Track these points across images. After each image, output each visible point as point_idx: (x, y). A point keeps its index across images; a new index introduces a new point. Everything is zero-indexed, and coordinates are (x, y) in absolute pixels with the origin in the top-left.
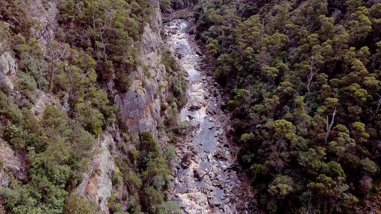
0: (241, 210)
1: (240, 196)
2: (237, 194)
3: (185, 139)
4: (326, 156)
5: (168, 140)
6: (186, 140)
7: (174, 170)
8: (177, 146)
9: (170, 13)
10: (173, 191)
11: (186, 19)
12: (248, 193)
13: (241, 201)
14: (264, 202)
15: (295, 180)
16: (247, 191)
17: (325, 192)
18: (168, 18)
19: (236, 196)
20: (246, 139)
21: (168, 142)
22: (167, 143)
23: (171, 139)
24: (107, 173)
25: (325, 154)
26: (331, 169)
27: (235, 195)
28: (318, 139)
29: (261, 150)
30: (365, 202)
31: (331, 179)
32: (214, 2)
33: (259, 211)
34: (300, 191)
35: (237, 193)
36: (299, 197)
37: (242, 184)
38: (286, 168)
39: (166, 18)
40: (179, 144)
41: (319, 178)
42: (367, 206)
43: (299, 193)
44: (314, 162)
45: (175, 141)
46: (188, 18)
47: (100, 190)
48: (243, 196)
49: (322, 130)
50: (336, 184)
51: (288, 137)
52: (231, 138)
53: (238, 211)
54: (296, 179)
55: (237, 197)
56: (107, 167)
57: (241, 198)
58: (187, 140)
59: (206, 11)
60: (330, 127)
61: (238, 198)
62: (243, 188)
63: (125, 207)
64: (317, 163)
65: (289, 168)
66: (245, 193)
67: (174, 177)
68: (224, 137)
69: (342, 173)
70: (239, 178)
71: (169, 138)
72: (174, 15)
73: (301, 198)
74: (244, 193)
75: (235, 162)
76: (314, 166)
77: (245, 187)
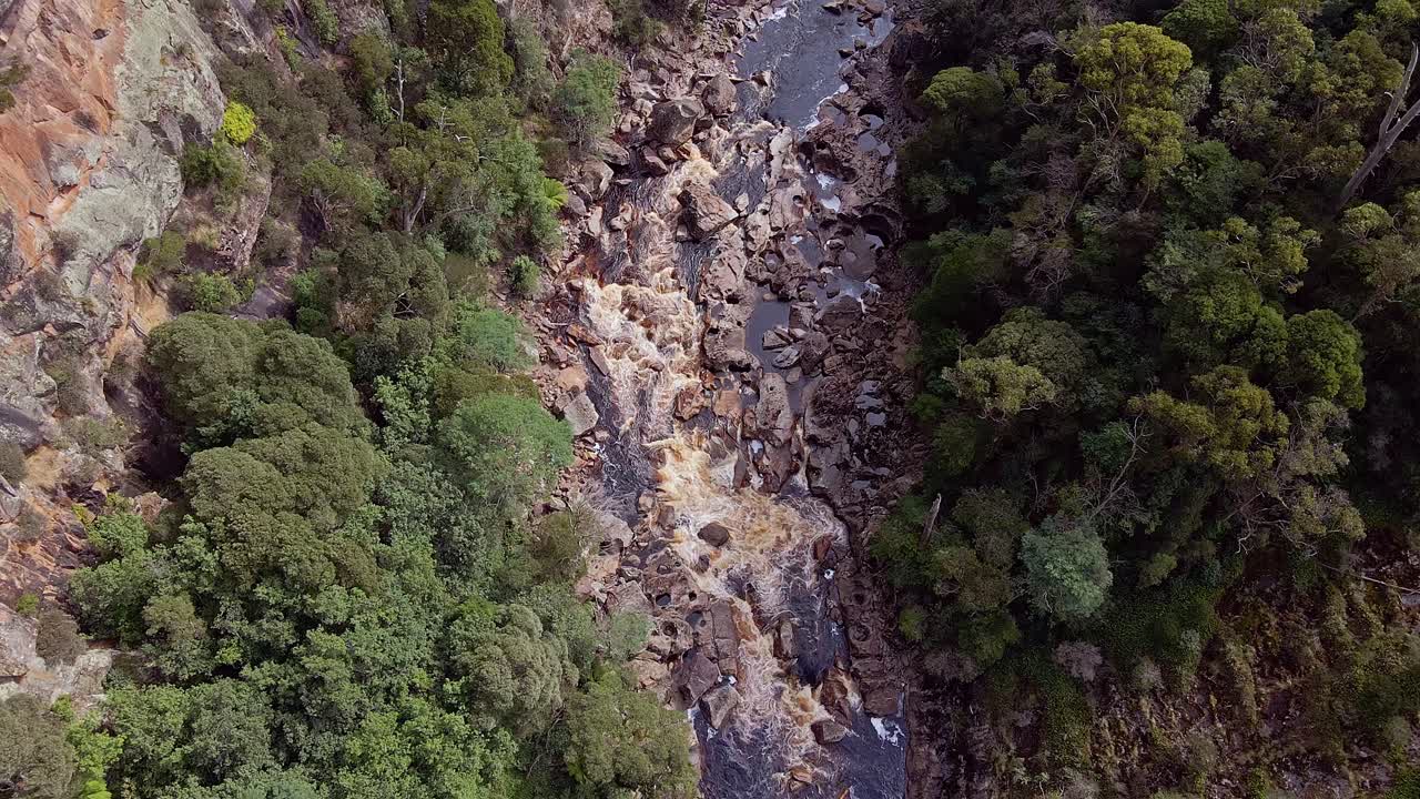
0: (831, 411)
1: (849, 351)
2: (839, 339)
3: (694, 38)
4: (1301, 276)
5: (608, 24)
6: (697, 45)
7: (594, 174)
8: (639, 65)
10: (567, 262)
12: (891, 349)
13: (846, 376)
14: (928, 411)
15: (1098, 353)
16: (890, 335)
17: (1204, 456)
19: (835, 346)
20: (948, 95)
21: (603, 35)
22: (594, 41)
23: (620, 23)
24: (147, 124)
25: (1299, 262)
26: (1294, 349)
27: (830, 340)
28: (1306, 176)
29: (1010, 165)
30: (1405, 540)
31: (1270, 402)
33: (909, 435)
34: (1099, 409)
35: (844, 336)
36: (1083, 434)
37: (881, 299)
38: (1078, 282)
40: (654, 54)
41: (1205, 380)
42: (1405, 559)
43: (1090, 419)
44: (1221, 295)
45: (635, 39)
47: (79, 200)
48: (864, 354)
49: (1350, 129)
50: (1284, 430)
51: (1139, 126)
52: (907, 77)
53: (816, 414)
54: (1106, 351)
55: (838, 352)
56: (149, 91)
57: (853, 361)
58: (702, 46)
60: (1403, 124)
61: (838, 358)
62: (876, 319)
63: (277, 294)
64: (1234, 301)
65: (1091, 289)
66: (878, 342)
67: (587, 203)
68: (881, 63)
69: (1347, 382)
70: (880, 272)
71: (616, 16)
73: (1088, 441)
74: (871, 344)
75: (885, 194)
76: (1209, 314)
77: (889, 317)
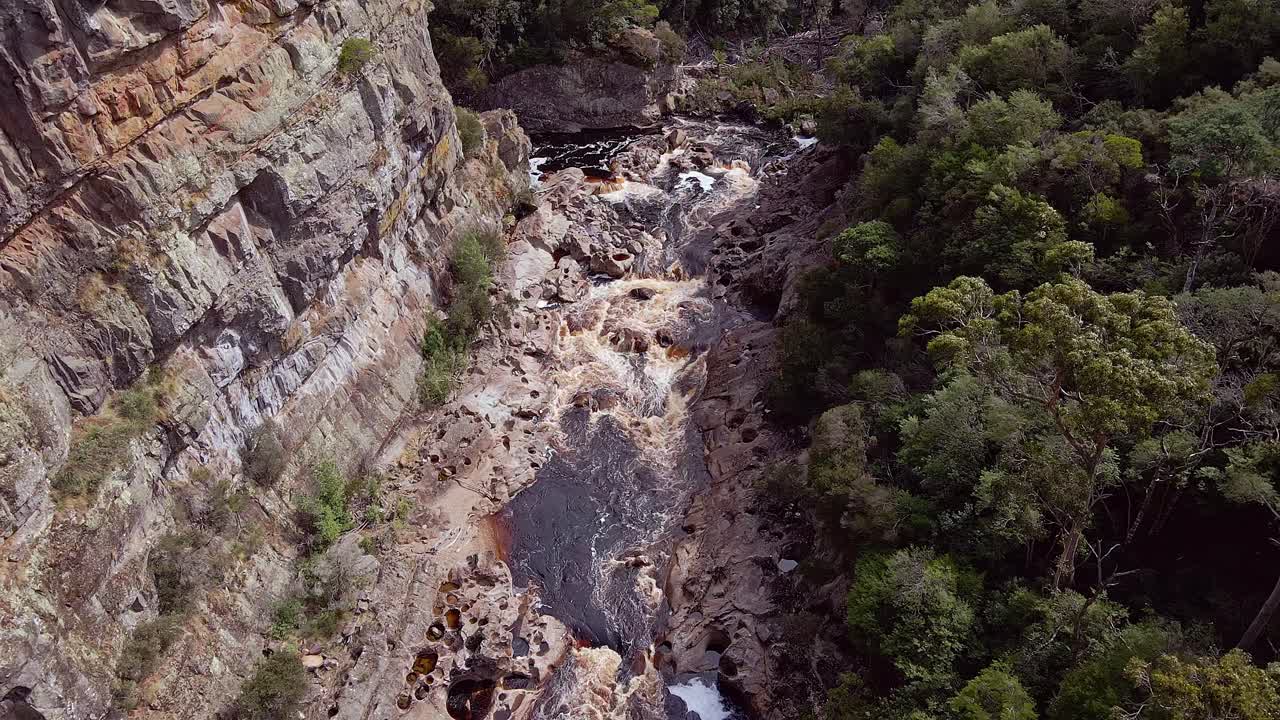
9: (646, 65)
11: (772, 129)
18: (621, 107)
32: (1065, 18)
39: (602, 103)
46: (789, 119)
59: (953, 111)
72: (690, 83)
